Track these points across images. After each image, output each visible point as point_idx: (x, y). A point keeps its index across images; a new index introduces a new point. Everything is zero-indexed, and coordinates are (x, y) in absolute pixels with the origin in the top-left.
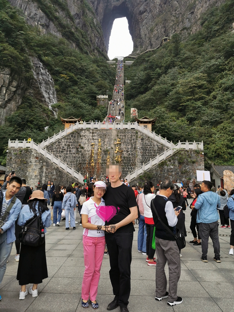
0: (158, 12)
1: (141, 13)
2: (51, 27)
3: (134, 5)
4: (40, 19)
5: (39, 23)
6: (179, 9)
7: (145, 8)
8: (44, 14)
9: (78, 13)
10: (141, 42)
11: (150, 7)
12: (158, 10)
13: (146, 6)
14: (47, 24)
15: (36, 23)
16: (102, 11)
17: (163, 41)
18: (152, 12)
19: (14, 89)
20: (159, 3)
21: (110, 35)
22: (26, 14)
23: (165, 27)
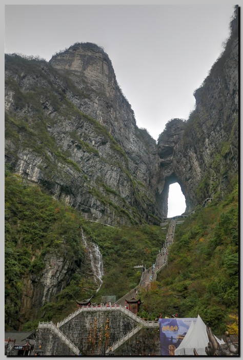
0: (200, 178)
1: (187, 180)
3: (181, 174)
6: (215, 175)
7: (189, 176)
11: (193, 175)
17: (207, 201)
19: (65, 272)
20: (199, 171)
21: (168, 198)
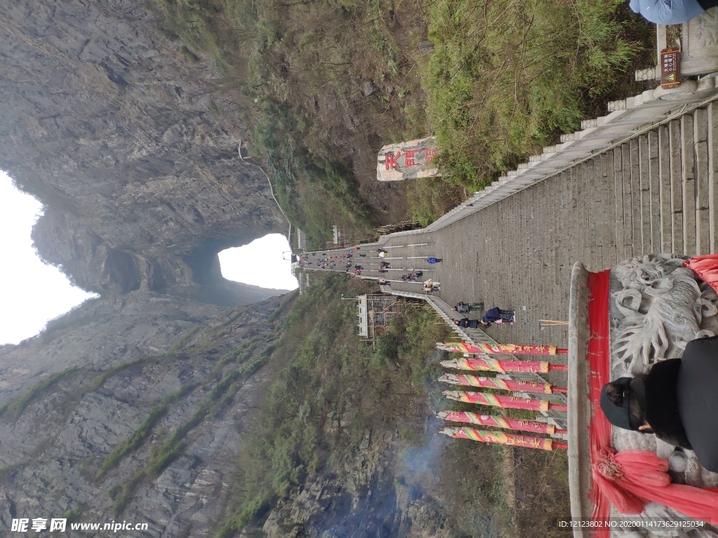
1: (199, 218)
2: (199, 452)
3: (186, 236)
4: (178, 483)
5: (187, 485)
6: (177, 126)
7: (189, 211)
8: (166, 471)
9: (178, 371)
10: (258, 216)
11: (184, 200)
12: (188, 180)
13: (183, 208)
14: (192, 462)
15: (188, 494)
16: (201, 308)
17: (247, 158)
18: (193, 193)
21: (258, 287)
22: (163, 521)
23: (218, 158)
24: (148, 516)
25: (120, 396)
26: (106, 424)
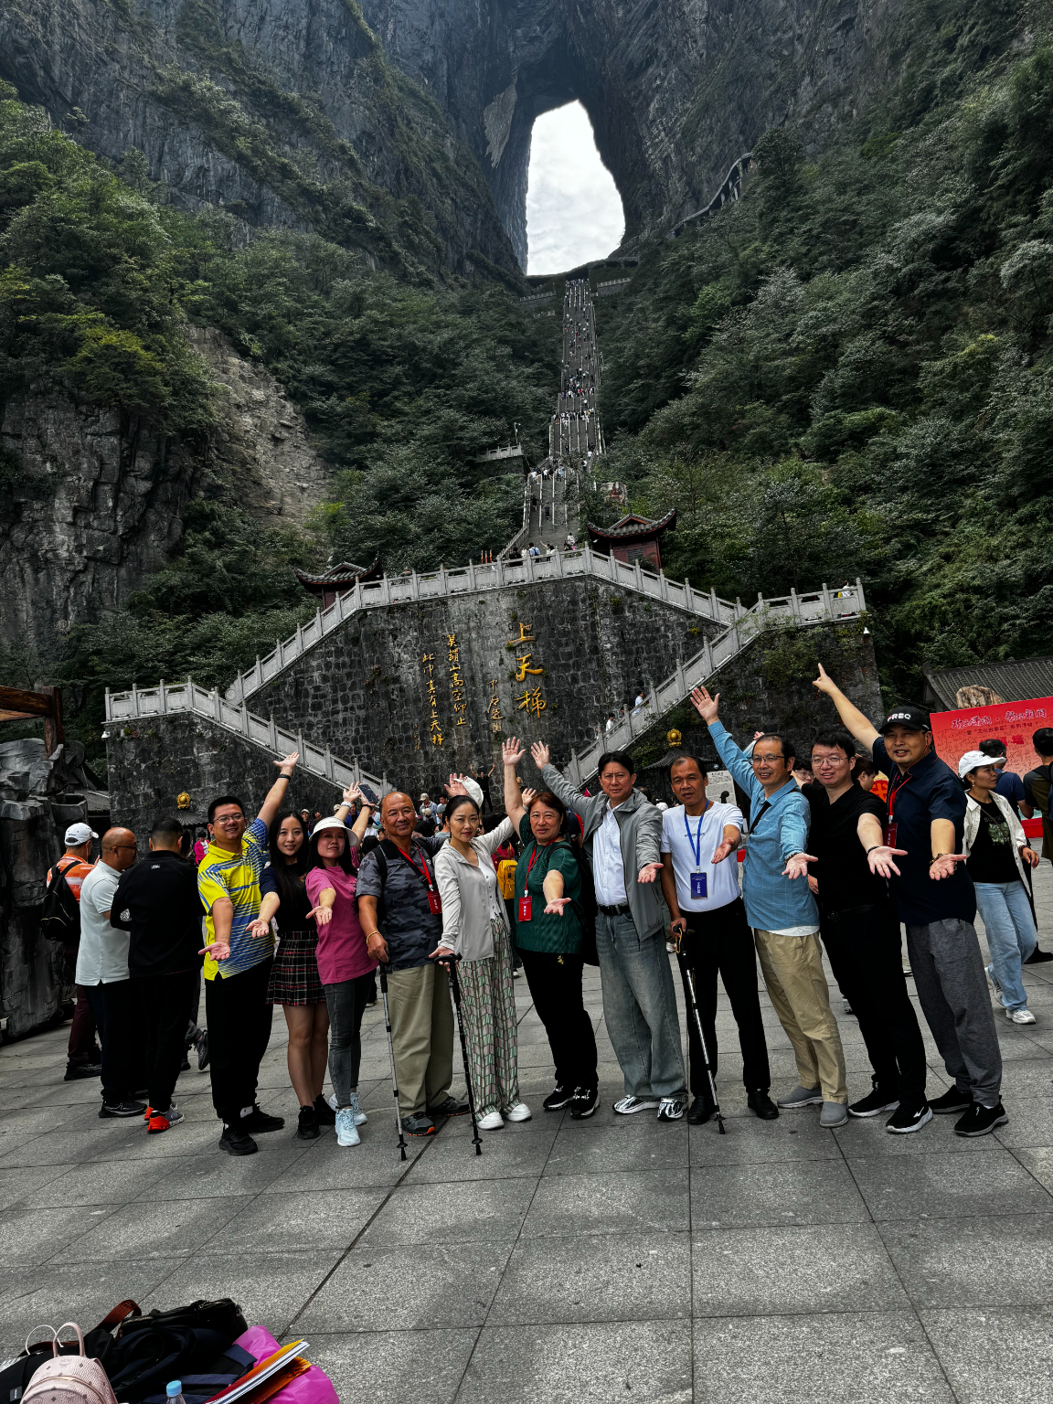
0: (703, 51)
2: (269, 208)
4: (220, 187)
5: (221, 203)
8: (232, 163)
9: (369, 127)
10: (650, 193)
12: (701, 42)
13: (652, 36)
14: (253, 201)
15: (211, 206)
16: (474, 95)
17: (742, 169)
18: (678, 57)
19: (144, 486)
20: (701, 13)
21: (525, 190)
22: (166, 176)
23: (740, 109)
24: (166, 149)
25: (314, 26)
26: (268, 18)
